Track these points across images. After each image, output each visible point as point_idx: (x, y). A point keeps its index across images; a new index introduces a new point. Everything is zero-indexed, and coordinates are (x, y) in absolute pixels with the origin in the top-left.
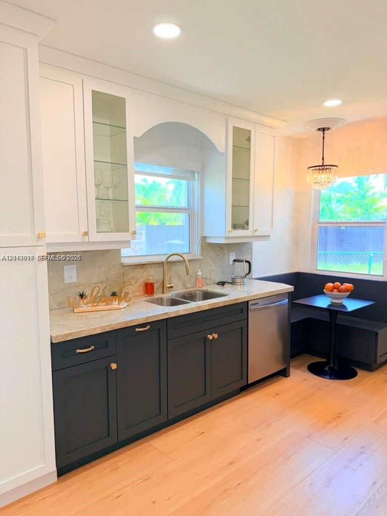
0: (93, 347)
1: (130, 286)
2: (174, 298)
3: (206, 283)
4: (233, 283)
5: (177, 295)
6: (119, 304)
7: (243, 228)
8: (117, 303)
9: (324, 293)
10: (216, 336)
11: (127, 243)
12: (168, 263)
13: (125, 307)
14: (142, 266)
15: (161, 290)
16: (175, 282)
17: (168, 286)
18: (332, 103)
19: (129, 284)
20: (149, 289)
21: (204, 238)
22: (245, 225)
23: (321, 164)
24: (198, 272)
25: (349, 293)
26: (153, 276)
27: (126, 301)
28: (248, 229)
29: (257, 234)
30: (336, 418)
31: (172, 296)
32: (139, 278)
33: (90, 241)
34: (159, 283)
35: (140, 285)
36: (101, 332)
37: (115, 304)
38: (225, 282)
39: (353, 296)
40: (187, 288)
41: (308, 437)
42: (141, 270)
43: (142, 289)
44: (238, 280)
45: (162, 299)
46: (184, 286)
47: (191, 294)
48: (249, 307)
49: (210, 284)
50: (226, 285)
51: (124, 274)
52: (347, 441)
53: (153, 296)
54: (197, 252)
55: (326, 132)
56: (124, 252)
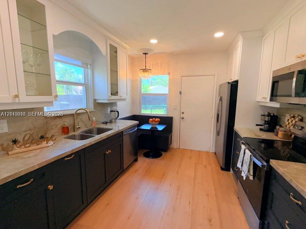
0: (32, 180)
1: (52, 130)
2: (81, 134)
3: (97, 123)
4: (111, 122)
5: (82, 132)
6: (47, 143)
7: (115, 95)
8: (45, 142)
9: (149, 123)
10: (110, 151)
11: (50, 103)
12: (76, 114)
13: (53, 145)
14: (60, 117)
15: (73, 130)
16: (81, 125)
17: (77, 127)
18: (154, 41)
19: (51, 128)
20: (65, 130)
21: (95, 100)
22: (116, 94)
23: (145, 68)
24: (93, 118)
25: (158, 122)
26: (68, 122)
27: (53, 141)
28: (118, 95)
29: (122, 98)
30: (163, 176)
31: (80, 132)
32: (58, 125)
33: (20, 102)
34: (71, 126)
35: (59, 128)
36: (38, 168)
37: (44, 144)
38: (107, 122)
39: (160, 123)
40: (87, 127)
41: (157, 189)
42: (60, 120)
43: (60, 131)
44: (113, 121)
45: (74, 135)
46: (86, 126)
47: (90, 130)
48: (123, 133)
49: (99, 124)
50: (108, 124)
51: (47, 122)
52: (171, 185)
53: (68, 134)
54: (91, 107)
55: (147, 55)
56: (46, 109)
